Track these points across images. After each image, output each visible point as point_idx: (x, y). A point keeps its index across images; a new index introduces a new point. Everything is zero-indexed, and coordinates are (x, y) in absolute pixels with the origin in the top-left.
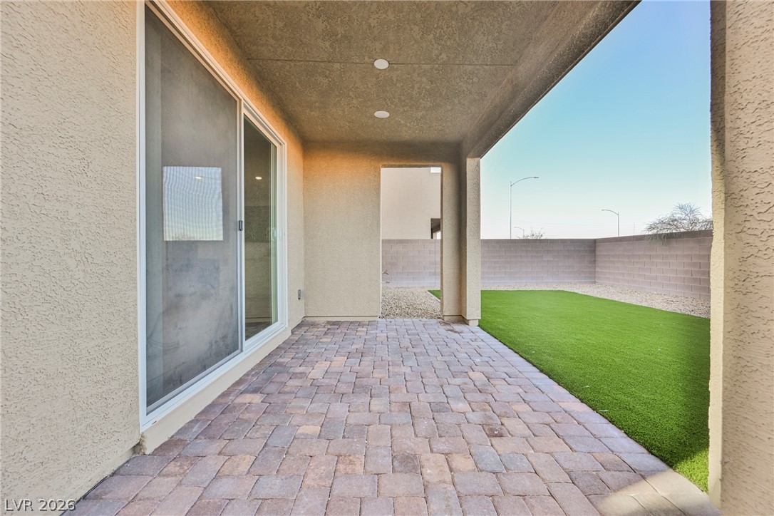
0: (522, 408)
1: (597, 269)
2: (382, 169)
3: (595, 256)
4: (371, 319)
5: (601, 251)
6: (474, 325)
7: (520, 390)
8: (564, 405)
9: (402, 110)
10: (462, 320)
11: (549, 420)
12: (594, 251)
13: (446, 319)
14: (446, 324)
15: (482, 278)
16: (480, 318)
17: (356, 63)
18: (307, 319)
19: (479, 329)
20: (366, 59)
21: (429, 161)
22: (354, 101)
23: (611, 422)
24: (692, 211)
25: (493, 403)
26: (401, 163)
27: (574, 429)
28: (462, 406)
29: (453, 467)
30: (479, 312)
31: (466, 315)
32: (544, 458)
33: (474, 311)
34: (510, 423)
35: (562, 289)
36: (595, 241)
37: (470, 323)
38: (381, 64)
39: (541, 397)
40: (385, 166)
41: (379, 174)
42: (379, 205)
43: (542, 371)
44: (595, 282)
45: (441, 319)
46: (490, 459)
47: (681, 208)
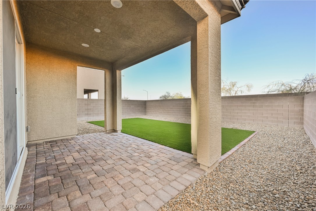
0: (151, 150)
1: (147, 110)
2: (77, 67)
3: (146, 106)
4: (72, 137)
5: (148, 104)
6: (119, 132)
7: (148, 146)
8: (160, 147)
9: (96, 46)
10: (114, 131)
11: (159, 151)
12: (145, 104)
13: (107, 131)
14: (108, 133)
15: (122, 114)
16: (121, 129)
17: (86, 26)
18: (29, 143)
19: (122, 133)
20: (92, 26)
21: (100, 67)
22: (75, 37)
23: (170, 147)
24: (169, 94)
25: (143, 151)
26: (87, 66)
27: (165, 151)
28: (136, 154)
29: (146, 166)
30: (121, 127)
31: (116, 129)
32: (163, 158)
33: (119, 127)
34: (151, 154)
35: (137, 117)
36: (146, 101)
37: (118, 131)
38: (97, 30)
39: (154, 147)
40: (79, 66)
41: (76, 69)
42: (76, 83)
43: (149, 141)
44: (146, 115)
45: (106, 132)
46: (153, 162)
47: (167, 92)
